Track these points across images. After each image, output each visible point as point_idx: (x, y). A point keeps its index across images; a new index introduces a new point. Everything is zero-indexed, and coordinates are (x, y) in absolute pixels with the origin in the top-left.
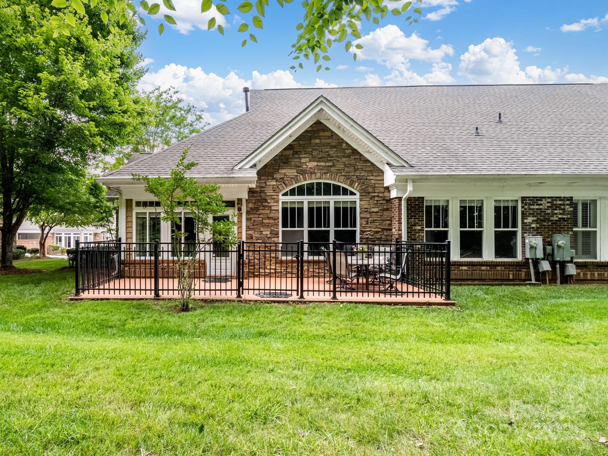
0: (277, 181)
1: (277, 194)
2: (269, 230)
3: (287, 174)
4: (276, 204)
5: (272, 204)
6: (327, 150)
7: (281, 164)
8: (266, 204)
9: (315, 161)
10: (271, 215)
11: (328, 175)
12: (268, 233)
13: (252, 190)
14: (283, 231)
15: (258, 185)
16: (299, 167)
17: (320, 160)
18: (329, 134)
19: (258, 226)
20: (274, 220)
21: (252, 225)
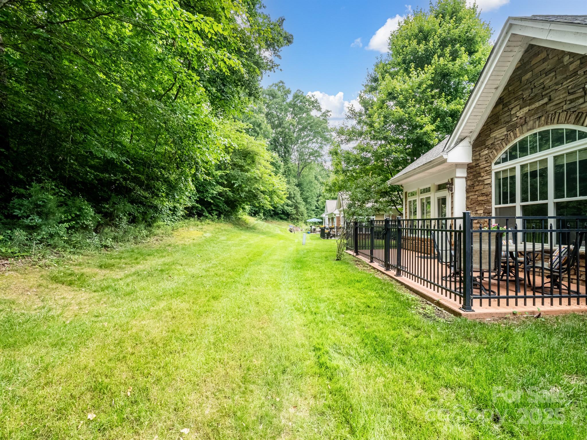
0: (489, 148)
1: (489, 164)
2: (482, 208)
3: (498, 136)
4: (488, 177)
5: (485, 178)
6: (541, 81)
7: (492, 126)
8: (480, 178)
9: (526, 106)
10: (484, 191)
11: (543, 118)
12: (482, 212)
13: (470, 165)
14: (496, 208)
15: (474, 158)
16: (508, 122)
17: (533, 100)
18: (543, 55)
19: (474, 205)
20: (487, 195)
21: (470, 204)
